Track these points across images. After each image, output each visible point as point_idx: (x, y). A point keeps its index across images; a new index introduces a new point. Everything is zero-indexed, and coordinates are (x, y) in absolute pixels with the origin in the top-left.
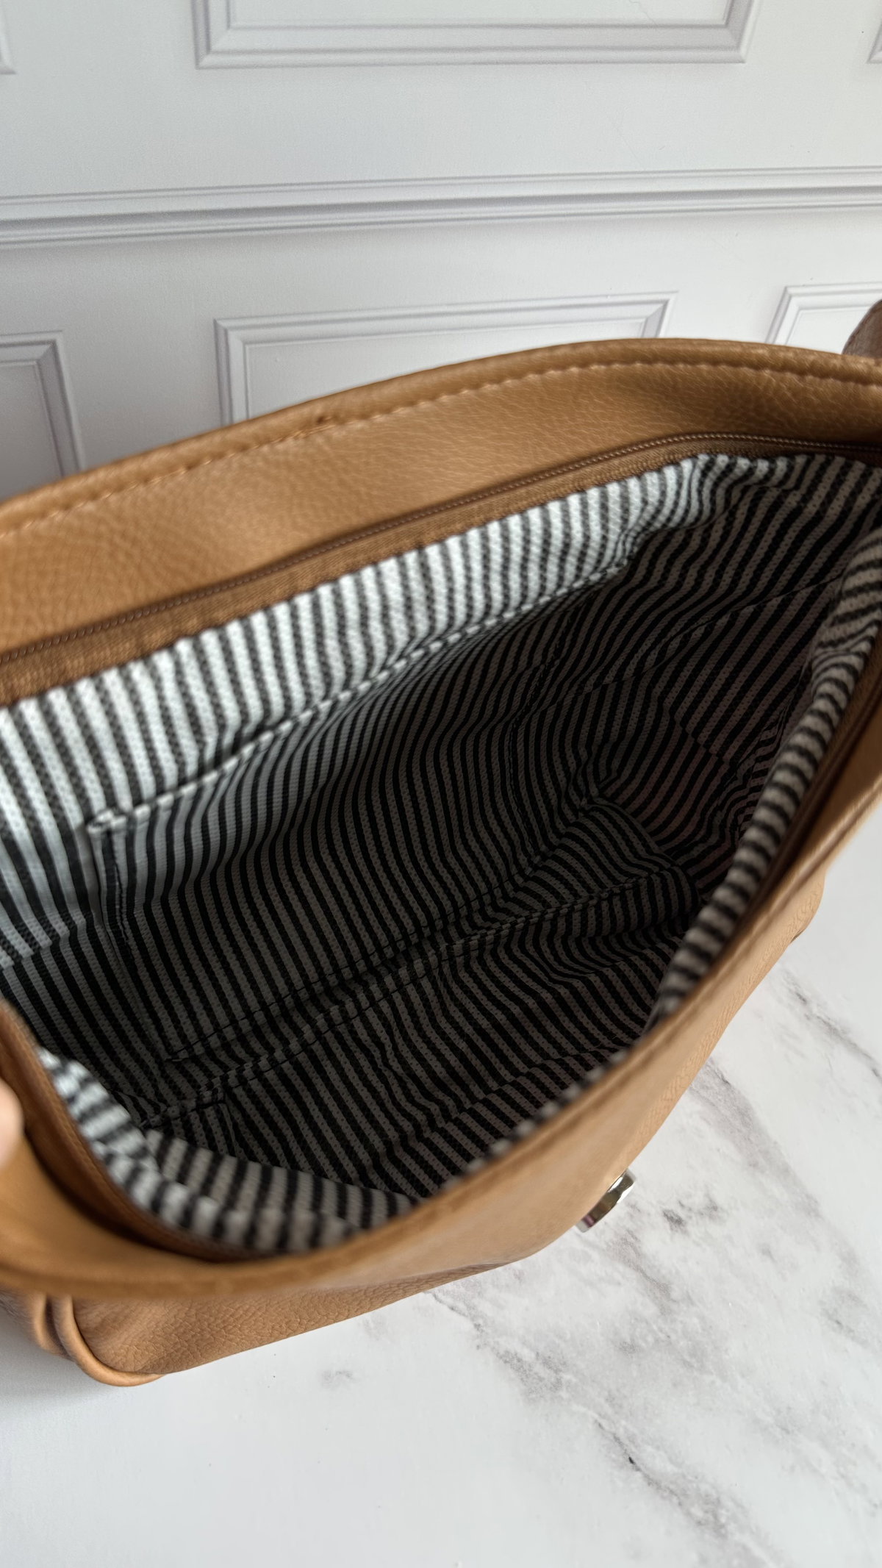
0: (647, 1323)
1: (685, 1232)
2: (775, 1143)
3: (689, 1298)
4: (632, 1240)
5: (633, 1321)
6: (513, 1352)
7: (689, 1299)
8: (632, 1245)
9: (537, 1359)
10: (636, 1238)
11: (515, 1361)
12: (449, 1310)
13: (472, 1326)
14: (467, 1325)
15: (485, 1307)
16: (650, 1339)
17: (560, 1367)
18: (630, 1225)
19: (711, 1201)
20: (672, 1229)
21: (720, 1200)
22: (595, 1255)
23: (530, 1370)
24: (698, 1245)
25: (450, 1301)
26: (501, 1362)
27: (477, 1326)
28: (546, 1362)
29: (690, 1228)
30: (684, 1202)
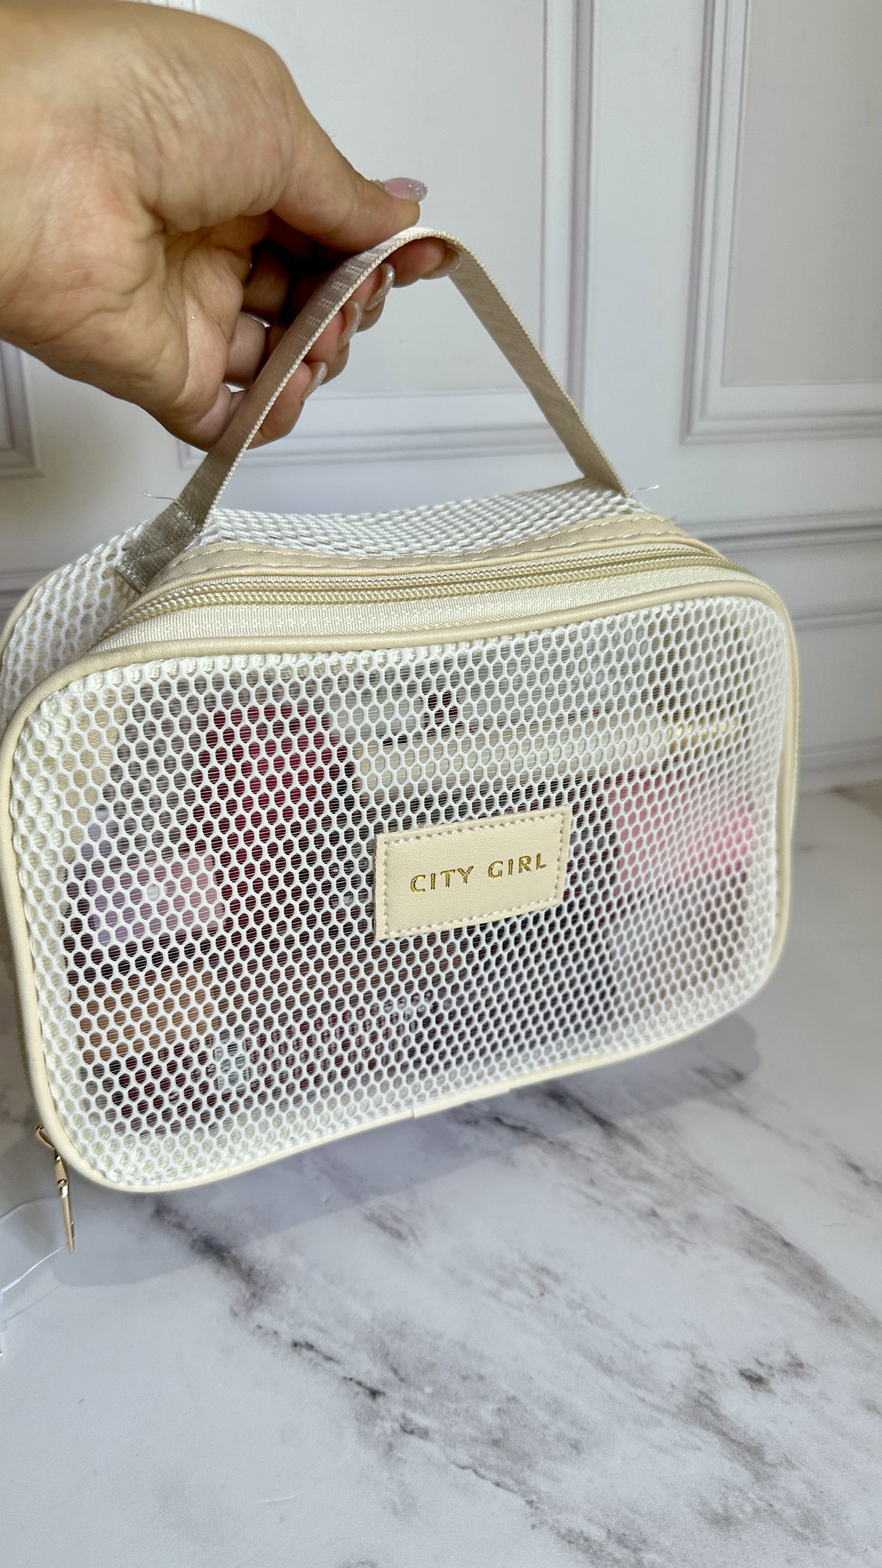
0: (741, 1490)
1: (770, 1391)
2: (856, 1298)
3: (788, 1461)
4: (707, 1402)
5: (723, 1490)
6: (578, 1531)
7: (790, 1464)
8: (708, 1407)
9: (609, 1538)
10: (711, 1400)
11: (582, 1541)
12: (494, 1487)
13: (524, 1503)
14: (518, 1502)
15: (539, 1483)
16: (748, 1509)
17: (639, 1545)
18: (700, 1386)
19: (793, 1357)
20: (752, 1388)
21: (804, 1357)
22: (666, 1420)
23: (602, 1551)
24: (787, 1403)
25: (494, 1476)
26: (565, 1543)
27: (530, 1503)
28: (621, 1541)
29: (773, 1385)
30: (762, 1360)
